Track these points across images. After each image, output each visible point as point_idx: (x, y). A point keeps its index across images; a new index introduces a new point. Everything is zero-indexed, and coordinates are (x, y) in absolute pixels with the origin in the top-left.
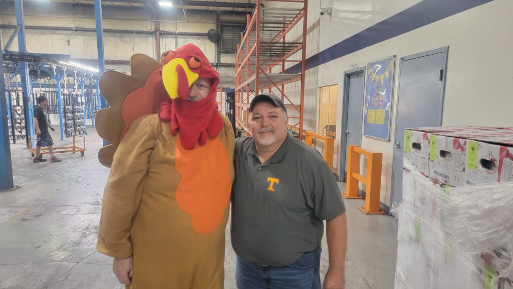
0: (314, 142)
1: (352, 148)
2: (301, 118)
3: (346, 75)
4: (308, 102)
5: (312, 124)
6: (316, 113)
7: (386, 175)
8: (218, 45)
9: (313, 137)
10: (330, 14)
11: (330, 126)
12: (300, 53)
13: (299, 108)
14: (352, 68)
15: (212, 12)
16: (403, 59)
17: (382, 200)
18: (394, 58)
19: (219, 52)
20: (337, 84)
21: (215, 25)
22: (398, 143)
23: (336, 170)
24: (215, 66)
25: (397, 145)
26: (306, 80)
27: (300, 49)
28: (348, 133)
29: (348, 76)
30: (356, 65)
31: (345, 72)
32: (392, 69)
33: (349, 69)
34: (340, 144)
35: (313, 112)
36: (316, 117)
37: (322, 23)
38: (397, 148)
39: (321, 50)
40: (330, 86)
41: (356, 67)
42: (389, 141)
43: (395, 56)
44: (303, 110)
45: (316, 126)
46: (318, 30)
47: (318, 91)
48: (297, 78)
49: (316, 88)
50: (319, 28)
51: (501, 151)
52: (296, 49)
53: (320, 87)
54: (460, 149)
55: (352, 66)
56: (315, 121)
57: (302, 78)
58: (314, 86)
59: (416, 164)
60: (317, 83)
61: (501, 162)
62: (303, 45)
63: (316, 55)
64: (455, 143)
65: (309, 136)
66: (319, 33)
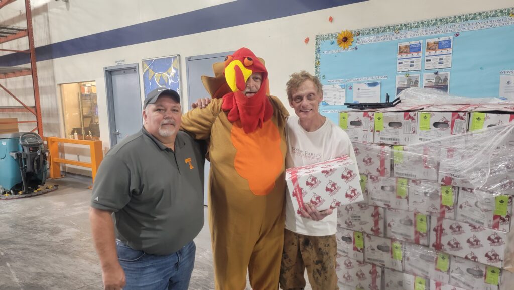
0: (62, 150)
2: (39, 122)
3: (107, 71)
4: (46, 102)
5: (54, 128)
6: (58, 114)
9: (59, 143)
13: (33, 110)
14: (116, 64)
16: (189, 59)
18: (178, 57)
20: (94, 81)
26: (40, 74)
27: (24, 36)
29: (110, 73)
30: (123, 61)
31: (106, 68)
32: (178, 68)
33: (111, 65)
35: (53, 113)
36: (59, 121)
37: (52, 10)
39: (56, 40)
41: (124, 63)
43: (179, 56)
44: (40, 112)
45: (59, 131)
46: (44, 16)
47: (58, 89)
48: (21, 72)
49: (55, 85)
50: (46, 14)
51: (453, 115)
52: (12, 36)
53: (60, 85)
54: (410, 120)
55: (116, 62)
56: (58, 125)
57: (33, 72)
58: (51, 83)
59: (356, 136)
60: (54, 79)
61: (453, 122)
62: (29, 32)
63: (46, 46)
64: (405, 116)
65: (54, 142)
66: (48, 20)
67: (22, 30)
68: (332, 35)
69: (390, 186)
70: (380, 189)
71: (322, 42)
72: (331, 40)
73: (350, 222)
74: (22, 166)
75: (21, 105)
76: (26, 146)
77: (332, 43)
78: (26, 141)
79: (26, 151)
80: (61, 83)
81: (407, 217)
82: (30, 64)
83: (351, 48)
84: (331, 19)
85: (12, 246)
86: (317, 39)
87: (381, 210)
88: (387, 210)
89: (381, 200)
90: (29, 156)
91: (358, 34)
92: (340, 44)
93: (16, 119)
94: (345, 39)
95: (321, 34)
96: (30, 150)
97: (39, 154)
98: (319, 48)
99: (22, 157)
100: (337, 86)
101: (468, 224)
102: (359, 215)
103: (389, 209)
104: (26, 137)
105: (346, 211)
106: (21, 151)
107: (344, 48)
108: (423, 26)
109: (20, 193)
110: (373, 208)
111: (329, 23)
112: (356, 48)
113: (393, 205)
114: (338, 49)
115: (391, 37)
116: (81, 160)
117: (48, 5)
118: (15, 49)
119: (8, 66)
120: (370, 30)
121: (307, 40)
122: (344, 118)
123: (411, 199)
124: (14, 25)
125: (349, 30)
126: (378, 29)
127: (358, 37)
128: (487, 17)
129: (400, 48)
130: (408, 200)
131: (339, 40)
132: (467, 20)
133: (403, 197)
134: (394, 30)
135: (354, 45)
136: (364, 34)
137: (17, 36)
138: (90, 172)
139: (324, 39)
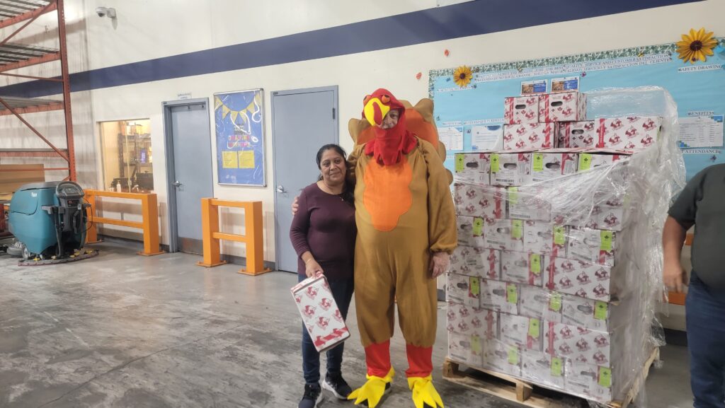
1: (210, 201)
2: (71, 170)
3: (165, 106)
4: (80, 145)
6: (95, 161)
10: (114, 18)
14: (179, 98)
16: (275, 94)
17: (265, 258)
18: (261, 92)
20: (148, 119)
22: (280, 187)
23: (162, 238)
27: (56, 60)
28: (179, 185)
29: (169, 109)
30: (189, 94)
31: (165, 103)
33: (172, 98)
35: (90, 159)
36: (97, 169)
37: (92, 27)
38: (282, 193)
39: (96, 66)
41: (189, 97)
42: (266, 186)
43: (262, 89)
44: (74, 157)
45: (97, 182)
46: (81, 36)
47: (96, 127)
48: (48, 106)
49: (92, 123)
50: (83, 32)
51: (563, 156)
52: (38, 59)
53: (100, 123)
54: (524, 161)
55: (179, 96)
56: (95, 175)
57: (66, 106)
58: (87, 121)
59: (472, 178)
60: (91, 115)
61: (563, 163)
62: (62, 55)
63: (81, 73)
64: (519, 157)
65: (90, 196)
66: (86, 41)
67: (53, 52)
68: (447, 71)
69: (505, 228)
70: (495, 231)
71: (436, 78)
72: (447, 77)
73: (466, 267)
74: (58, 223)
75: (49, 147)
76: (64, 198)
77: (448, 80)
78: (63, 192)
79: (64, 205)
81: (522, 258)
82: (62, 95)
83: (469, 86)
84: (447, 53)
85: (66, 313)
86: (430, 75)
87: (496, 253)
88: (503, 253)
89: (497, 243)
90: (67, 212)
91: (478, 70)
92: (456, 81)
93: (43, 165)
94: (463, 76)
95: (436, 69)
96: (69, 204)
97: (80, 208)
98: (433, 85)
99: (59, 213)
100: (454, 129)
101: (577, 262)
102: (474, 259)
103: (504, 251)
104: (63, 187)
105: (462, 256)
106: (57, 205)
107: (462, 86)
108: (548, 64)
109: (54, 257)
110: (489, 250)
111: (445, 57)
112: (475, 87)
113: (508, 247)
114: (456, 87)
115: (513, 75)
116: (125, 219)
117: (87, 21)
118: (37, 76)
119: (25, 97)
120: (490, 66)
121: (419, 76)
122: (460, 160)
123: (526, 240)
124: (36, 45)
125: (467, 66)
126: (500, 65)
127: (477, 73)
128: (615, 56)
129: (523, 87)
130: (523, 241)
131: (456, 77)
132: (594, 59)
133: (518, 238)
134: (517, 67)
135: (473, 82)
136: (484, 71)
137: (44, 59)
138: (141, 235)
139: (438, 75)
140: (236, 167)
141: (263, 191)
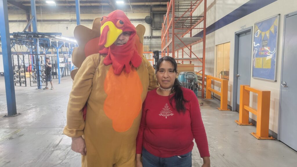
0: (213, 83)
1: (244, 87)
2: (203, 67)
3: (236, 34)
4: (209, 56)
5: (211, 70)
6: (214, 63)
7: (274, 108)
8: (151, 26)
9: (212, 80)
11: (224, 72)
12: (202, 23)
13: (202, 60)
15: (147, 6)
16: (287, 16)
17: (270, 128)
19: (152, 29)
20: (230, 42)
21: (150, 13)
22: (284, 83)
23: (230, 102)
24: (150, 38)
25: (284, 85)
26: (207, 41)
27: (202, 21)
28: (239, 76)
29: (238, 36)
30: (245, 26)
31: (236, 33)
32: (277, 25)
33: (238, 30)
34: (232, 84)
35: (212, 62)
36: (214, 66)
37: (217, 2)
38: (284, 87)
39: (217, 20)
40: (224, 44)
41: (245, 28)
42: (276, 81)
43: (280, 15)
44: (205, 61)
45: (214, 72)
47: (215, 48)
48: (200, 40)
49: (214, 46)
50: (215, 6)
52: (199, 21)
53: (217, 45)
55: (241, 28)
56: (213, 69)
57: (204, 39)
58: (212, 45)
60: (214, 42)
62: (204, 17)
65: (209, 78)
66: (215, 9)
75: (196, 57)
76: (188, 79)
79: (187, 82)
80: (217, 44)
90: (188, 85)
93: (194, 64)
96: (189, 82)
140: (261, 68)
141: (275, 84)
